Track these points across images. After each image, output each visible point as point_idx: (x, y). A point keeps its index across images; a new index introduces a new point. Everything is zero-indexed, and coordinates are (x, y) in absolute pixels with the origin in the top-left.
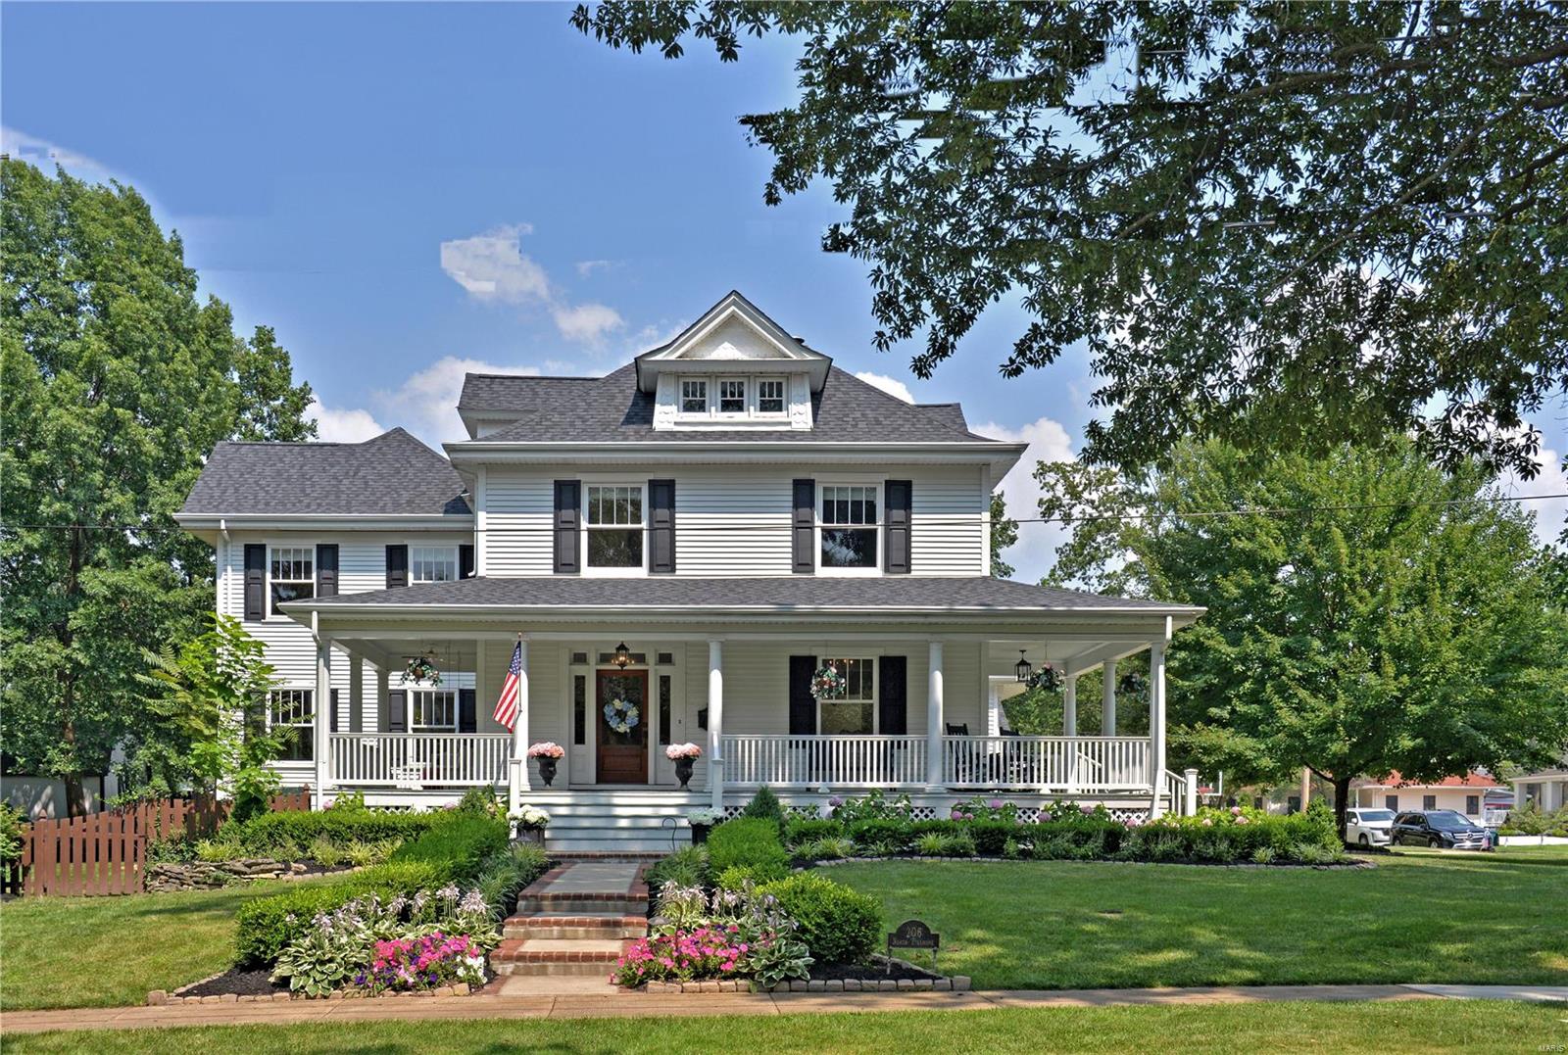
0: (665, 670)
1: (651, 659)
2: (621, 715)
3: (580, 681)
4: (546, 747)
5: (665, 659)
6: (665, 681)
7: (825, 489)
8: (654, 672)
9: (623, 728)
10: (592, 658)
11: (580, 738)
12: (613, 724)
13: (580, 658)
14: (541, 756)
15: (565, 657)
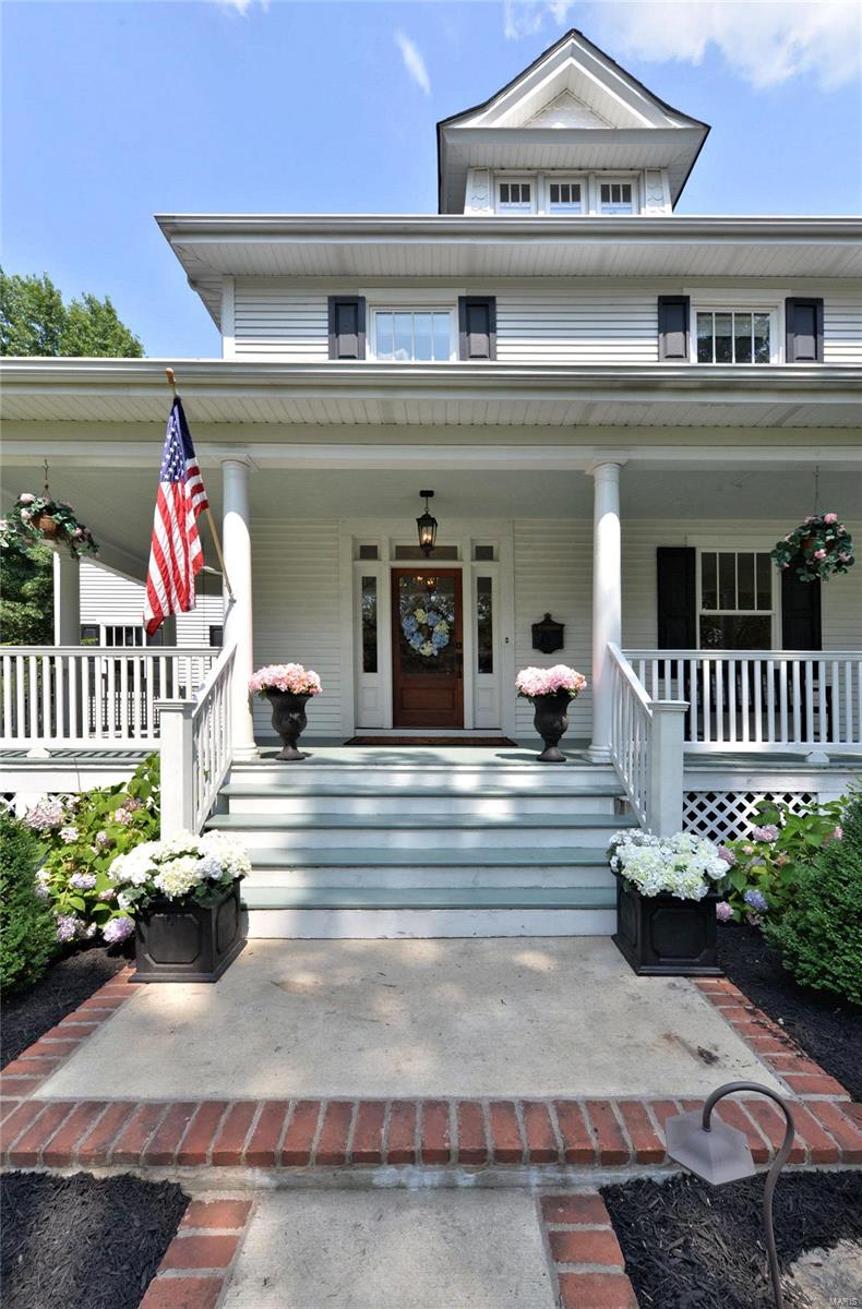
0: (485, 569)
1: (466, 553)
2: (427, 632)
3: (369, 584)
4: (285, 674)
5: (484, 553)
6: (484, 585)
7: (699, 314)
8: (471, 570)
9: (428, 650)
10: (385, 552)
11: (371, 665)
12: (415, 643)
13: (369, 553)
14: (271, 691)
15: (347, 551)
